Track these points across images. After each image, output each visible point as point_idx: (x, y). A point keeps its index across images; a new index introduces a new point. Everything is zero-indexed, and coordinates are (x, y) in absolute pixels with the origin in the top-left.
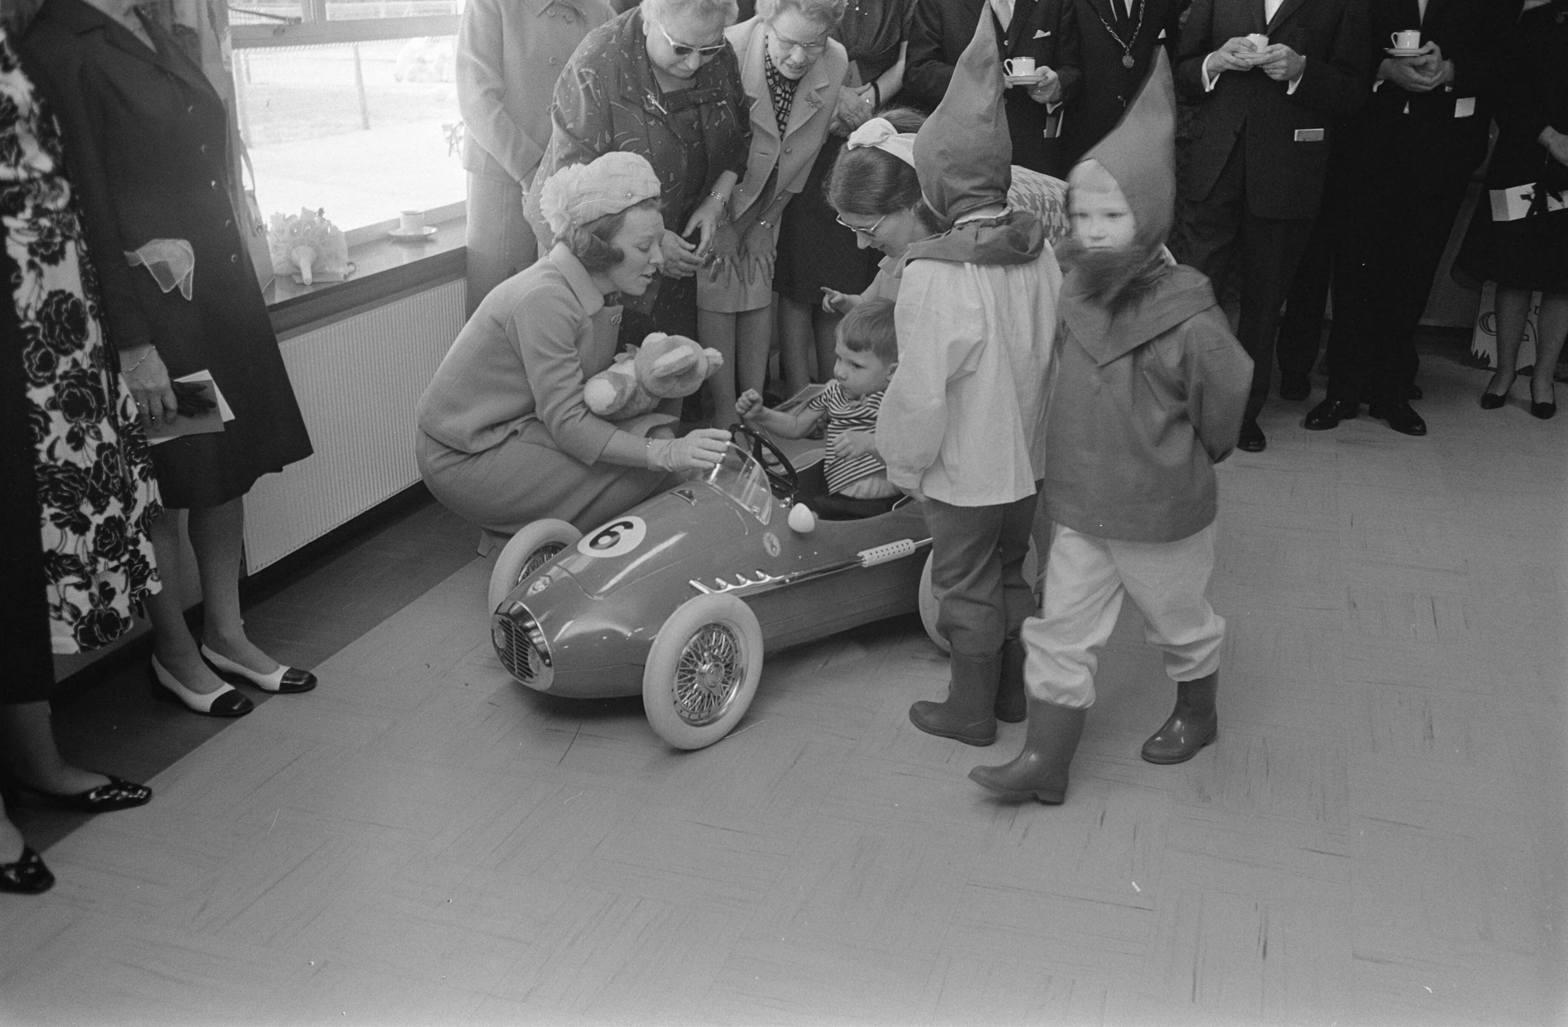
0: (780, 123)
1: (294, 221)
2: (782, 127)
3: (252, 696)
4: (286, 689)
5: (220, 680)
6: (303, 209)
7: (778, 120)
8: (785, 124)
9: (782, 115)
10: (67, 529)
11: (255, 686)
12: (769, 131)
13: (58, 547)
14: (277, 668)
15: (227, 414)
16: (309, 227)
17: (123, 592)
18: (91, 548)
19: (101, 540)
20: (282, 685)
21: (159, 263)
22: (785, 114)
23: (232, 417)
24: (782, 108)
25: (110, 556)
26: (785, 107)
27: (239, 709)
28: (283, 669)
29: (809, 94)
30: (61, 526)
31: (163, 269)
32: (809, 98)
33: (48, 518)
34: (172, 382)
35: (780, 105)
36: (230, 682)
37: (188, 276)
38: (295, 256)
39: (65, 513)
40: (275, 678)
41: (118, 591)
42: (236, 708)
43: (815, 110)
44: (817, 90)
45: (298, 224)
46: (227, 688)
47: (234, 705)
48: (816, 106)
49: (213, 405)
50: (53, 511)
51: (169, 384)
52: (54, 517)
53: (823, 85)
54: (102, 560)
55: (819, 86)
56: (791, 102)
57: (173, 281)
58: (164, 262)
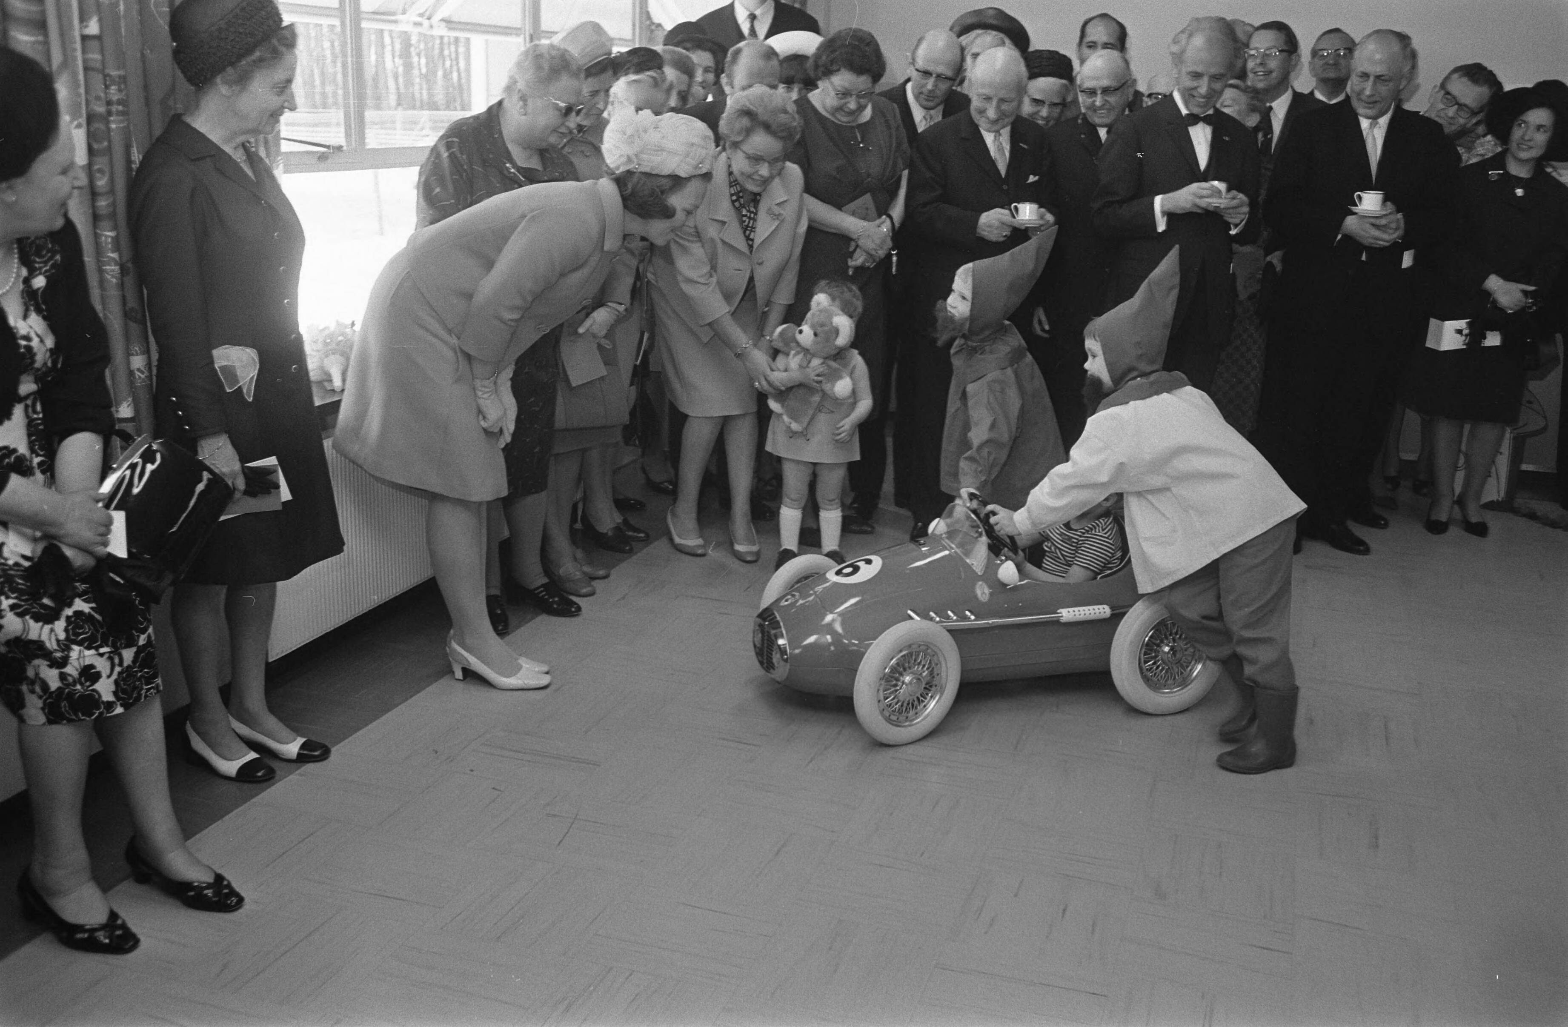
0: (748, 238)
1: (327, 332)
2: (751, 243)
3: (275, 764)
4: (302, 758)
5: (248, 748)
6: (337, 322)
7: (745, 236)
8: (752, 240)
9: (748, 232)
10: (27, 617)
11: (274, 755)
12: (739, 247)
13: (22, 634)
14: (295, 740)
15: (285, 494)
16: (340, 338)
17: (109, 677)
18: (62, 636)
19: (73, 629)
20: (299, 754)
21: (226, 366)
22: (751, 231)
23: (290, 497)
24: (747, 226)
25: (86, 644)
26: (750, 225)
27: (264, 775)
28: (301, 741)
29: (770, 209)
30: (20, 615)
31: (229, 371)
32: (770, 212)
33: (8, 609)
34: (244, 468)
35: (746, 223)
36: (255, 751)
37: (252, 378)
38: (326, 362)
39: (23, 603)
40: (292, 748)
41: (104, 675)
42: (260, 774)
43: (777, 223)
44: (778, 204)
45: (331, 336)
46: (253, 755)
47: (258, 772)
48: (778, 219)
49: (277, 487)
50: (11, 601)
51: (241, 469)
52: (12, 607)
53: (782, 200)
54: (76, 648)
55: (778, 201)
56: (755, 220)
57: (237, 382)
58: (231, 366)
